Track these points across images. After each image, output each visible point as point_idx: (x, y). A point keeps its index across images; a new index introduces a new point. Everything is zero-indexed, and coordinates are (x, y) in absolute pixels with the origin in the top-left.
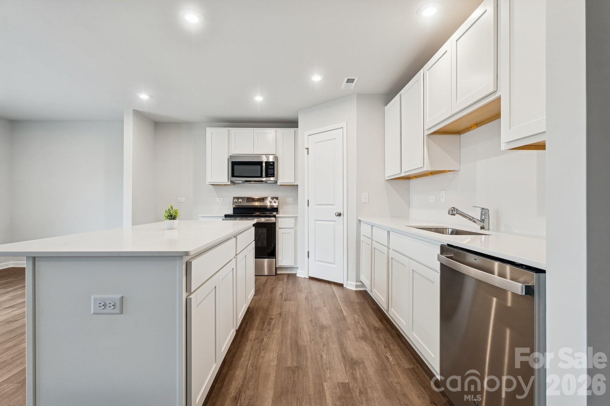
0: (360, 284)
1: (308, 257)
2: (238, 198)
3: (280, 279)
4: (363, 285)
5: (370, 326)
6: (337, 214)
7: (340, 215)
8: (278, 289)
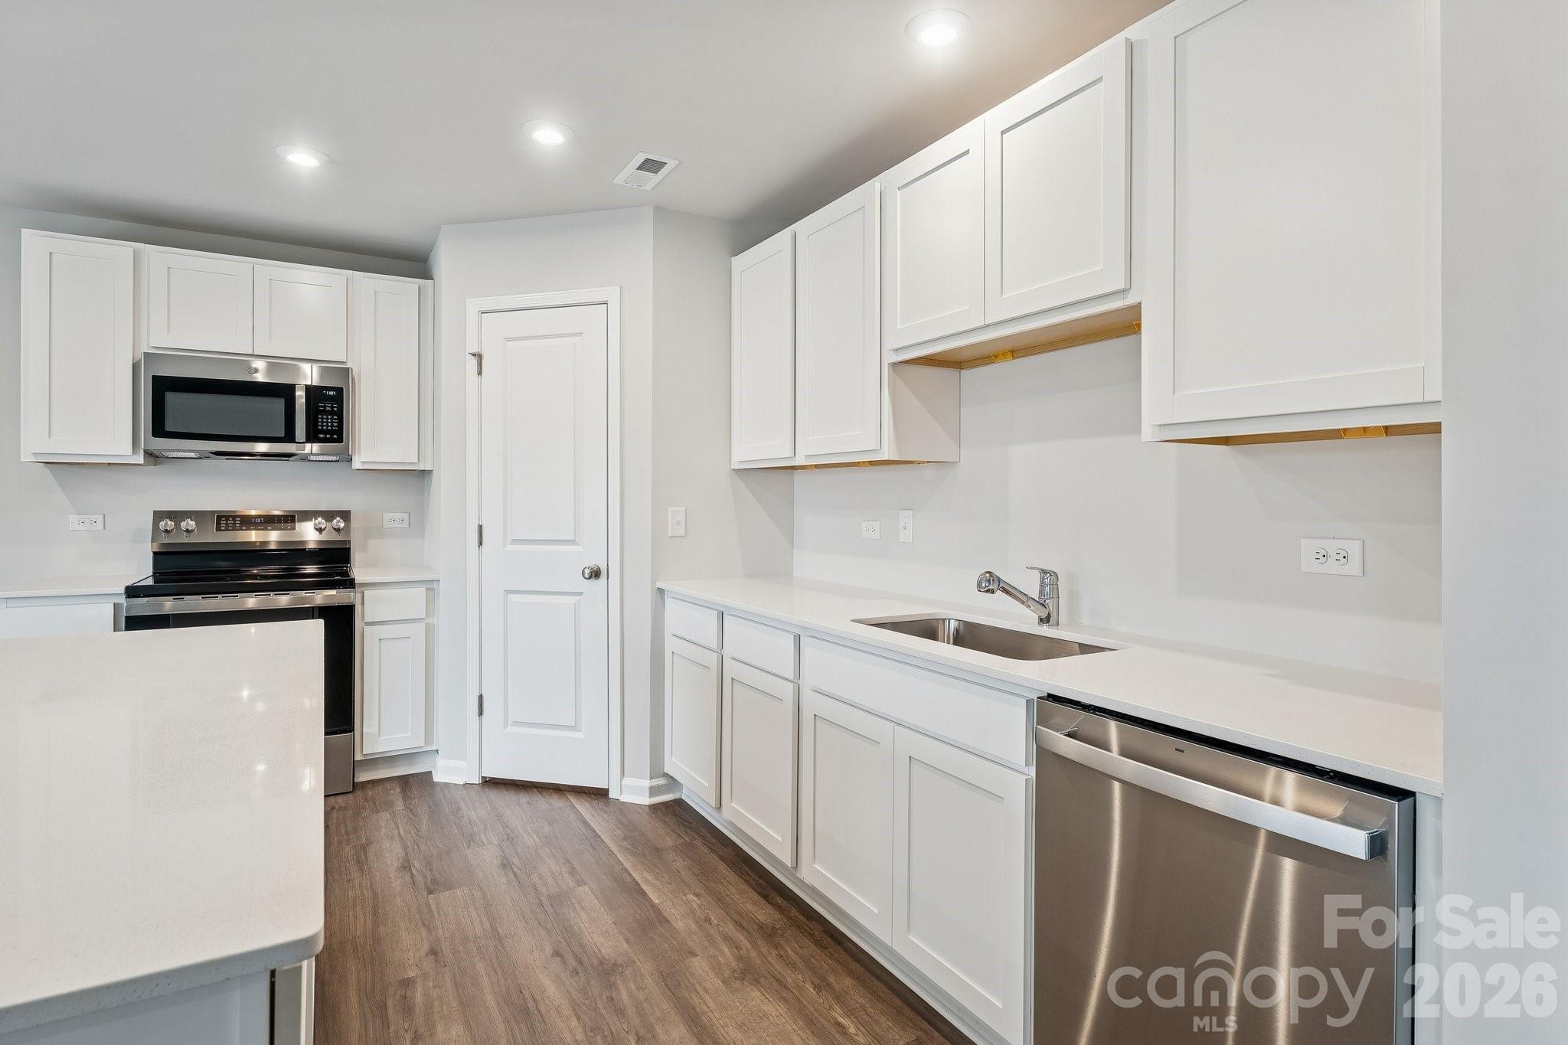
0: (661, 781)
1: (481, 713)
2: (176, 516)
3: (375, 803)
4: (673, 783)
5: (744, 923)
6: (587, 571)
7: (596, 574)
8: (386, 845)
